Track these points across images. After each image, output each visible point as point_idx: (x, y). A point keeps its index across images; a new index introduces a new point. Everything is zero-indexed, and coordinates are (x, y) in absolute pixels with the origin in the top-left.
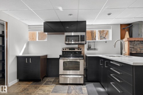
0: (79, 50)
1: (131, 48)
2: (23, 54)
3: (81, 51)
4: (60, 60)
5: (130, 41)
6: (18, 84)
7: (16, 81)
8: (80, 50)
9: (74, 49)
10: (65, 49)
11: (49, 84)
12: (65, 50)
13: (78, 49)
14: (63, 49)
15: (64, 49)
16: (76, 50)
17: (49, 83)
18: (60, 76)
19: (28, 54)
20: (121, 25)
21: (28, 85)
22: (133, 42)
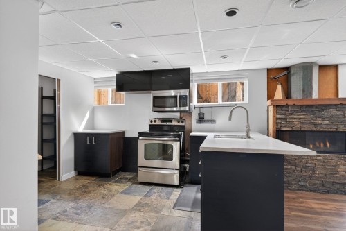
0: (180, 124)
1: (279, 121)
2: (84, 129)
3: (183, 124)
4: (139, 141)
5: (277, 106)
6: (76, 178)
7: (72, 174)
8: (182, 122)
9: (170, 121)
10: (155, 121)
11: (122, 182)
12: (153, 123)
13: (179, 122)
14: (151, 122)
15: (153, 120)
16: (174, 123)
17: (122, 180)
18: (139, 169)
19: (94, 129)
20: (268, 70)
21: (88, 181)
22: (284, 108)
